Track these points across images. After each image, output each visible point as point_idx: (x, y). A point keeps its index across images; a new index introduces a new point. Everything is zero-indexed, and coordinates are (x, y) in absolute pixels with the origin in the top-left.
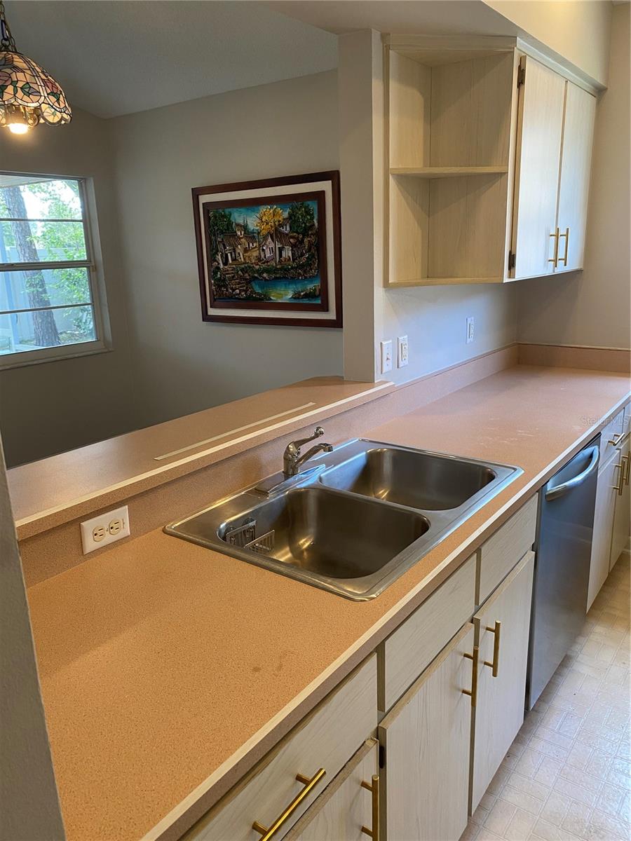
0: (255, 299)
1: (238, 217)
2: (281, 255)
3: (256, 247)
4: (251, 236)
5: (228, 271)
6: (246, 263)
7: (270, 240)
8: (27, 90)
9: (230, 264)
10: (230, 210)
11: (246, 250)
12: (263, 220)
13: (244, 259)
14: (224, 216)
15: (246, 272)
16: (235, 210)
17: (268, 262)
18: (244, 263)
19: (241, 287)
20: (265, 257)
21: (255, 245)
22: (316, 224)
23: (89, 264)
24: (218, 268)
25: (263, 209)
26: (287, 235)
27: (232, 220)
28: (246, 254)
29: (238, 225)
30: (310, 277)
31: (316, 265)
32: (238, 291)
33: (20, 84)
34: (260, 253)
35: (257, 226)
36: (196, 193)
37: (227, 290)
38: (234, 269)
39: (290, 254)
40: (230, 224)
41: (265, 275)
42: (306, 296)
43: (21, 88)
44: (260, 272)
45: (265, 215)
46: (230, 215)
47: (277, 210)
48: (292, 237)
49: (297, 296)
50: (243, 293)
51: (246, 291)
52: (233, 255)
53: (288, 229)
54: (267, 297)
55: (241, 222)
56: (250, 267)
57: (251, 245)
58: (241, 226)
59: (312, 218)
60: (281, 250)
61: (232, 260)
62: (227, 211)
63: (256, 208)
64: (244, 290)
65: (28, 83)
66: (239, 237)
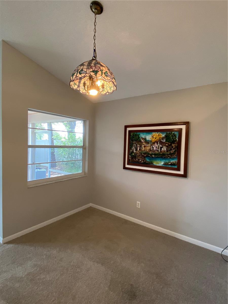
0: (147, 164)
1: (142, 136)
2: (161, 149)
3: (149, 146)
4: (147, 142)
5: (138, 153)
6: (145, 151)
7: (156, 144)
8: (106, 74)
9: (138, 151)
10: (139, 133)
11: (145, 147)
12: (154, 137)
13: (144, 150)
14: (137, 135)
15: (145, 154)
16: (141, 133)
17: (154, 151)
18: (144, 151)
19: (142, 159)
20: (153, 150)
21: (149, 145)
22: (177, 140)
23: (84, 147)
24: (133, 152)
25: (154, 133)
26: (164, 142)
27: (140, 136)
28: (144, 148)
29: (142, 138)
30: (173, 158)
31: (176, 154)
32: (140, 160)
33: (104, 72)
34: (151, 148)
35: (151, 139)
36: (126, 127)
37: (136, 160)
38: (140, 153)
39: (166, 149)
40: (139, 137)
41: (153, 156)
42: (171, 164)
43: (104, 73)
44: (151, 155)
45: (154, 135)
46: (139, 135)
47: (160, 134)
48: (166, 144)
49: (165, 164)
50: (142, 161)
51: (143, 161)
52: (140, 148)
53: (165, 140)
54: (152, 163)
55: (144, 137)
56: (147, 153)
57: (147, 145)
58: (144, 138)
59: (176, 137)
60: (161, 148)
61: (139, 150)
62: (138, 133)
63: (150, 133)
64: (142, 160)
65: (106, 72)
66: (142, 142)
